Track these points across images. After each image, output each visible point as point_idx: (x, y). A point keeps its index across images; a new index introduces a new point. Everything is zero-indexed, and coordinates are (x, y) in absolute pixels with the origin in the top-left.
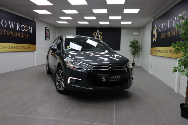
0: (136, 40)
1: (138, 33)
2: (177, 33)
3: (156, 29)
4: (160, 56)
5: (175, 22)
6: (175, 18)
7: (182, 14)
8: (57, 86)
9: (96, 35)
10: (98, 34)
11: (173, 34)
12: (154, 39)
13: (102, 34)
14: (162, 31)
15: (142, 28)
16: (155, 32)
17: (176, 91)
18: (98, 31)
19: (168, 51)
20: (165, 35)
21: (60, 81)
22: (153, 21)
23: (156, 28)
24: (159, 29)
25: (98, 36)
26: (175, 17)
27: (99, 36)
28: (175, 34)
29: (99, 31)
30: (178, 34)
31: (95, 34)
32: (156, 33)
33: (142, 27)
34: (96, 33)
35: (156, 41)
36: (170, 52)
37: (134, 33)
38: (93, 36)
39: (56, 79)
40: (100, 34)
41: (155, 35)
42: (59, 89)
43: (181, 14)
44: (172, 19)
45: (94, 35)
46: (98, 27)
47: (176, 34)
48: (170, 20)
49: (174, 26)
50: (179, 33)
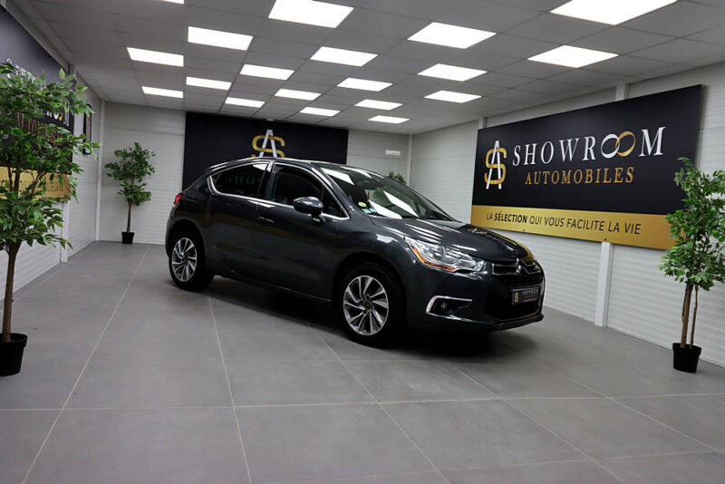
0: (395, 174)
1: (398, 153)
2: (601, 179)
3: (502, 154)
4: (524, 233)
5: (591, 149)
6: (590, 140)
7: (622, 136)
8: (351, 326)
9: (264, 146)
10: (269, 146)
11: (584, 179)
12: (489, 182)
13: (283, 144)
14: (533, 163)
15: (411, 138)
16: (496, 162)
17: (599, 322)
18: (270, 132)
19: (565, 222)
20: (549, 177)
21: (363, 308)
22: (481, 128)
23: (497, 149)
24: (517, 155)
25: (268, 151)
26: (593, 138)
27: (274, 151)
28: (595, 179)
29: (275, 134)
30: (605, 182)
31: (260, 143)
32: (499, 166)
33: (414, 136)
34: (263, 140)
35: (500, 187)
36: (570, 225)
37: (388, 152)
38: (252, 148)
39: (345, 302)
40: (278, 144)
41: (495, 170)
42: (361, 333)
43: (618, 136)
44: (577, 139)
45: (255, 147)
46: (272, 120)
47: (598, 182)
48: (569, 141)
49: (586, 158)
50: (608, 180)
